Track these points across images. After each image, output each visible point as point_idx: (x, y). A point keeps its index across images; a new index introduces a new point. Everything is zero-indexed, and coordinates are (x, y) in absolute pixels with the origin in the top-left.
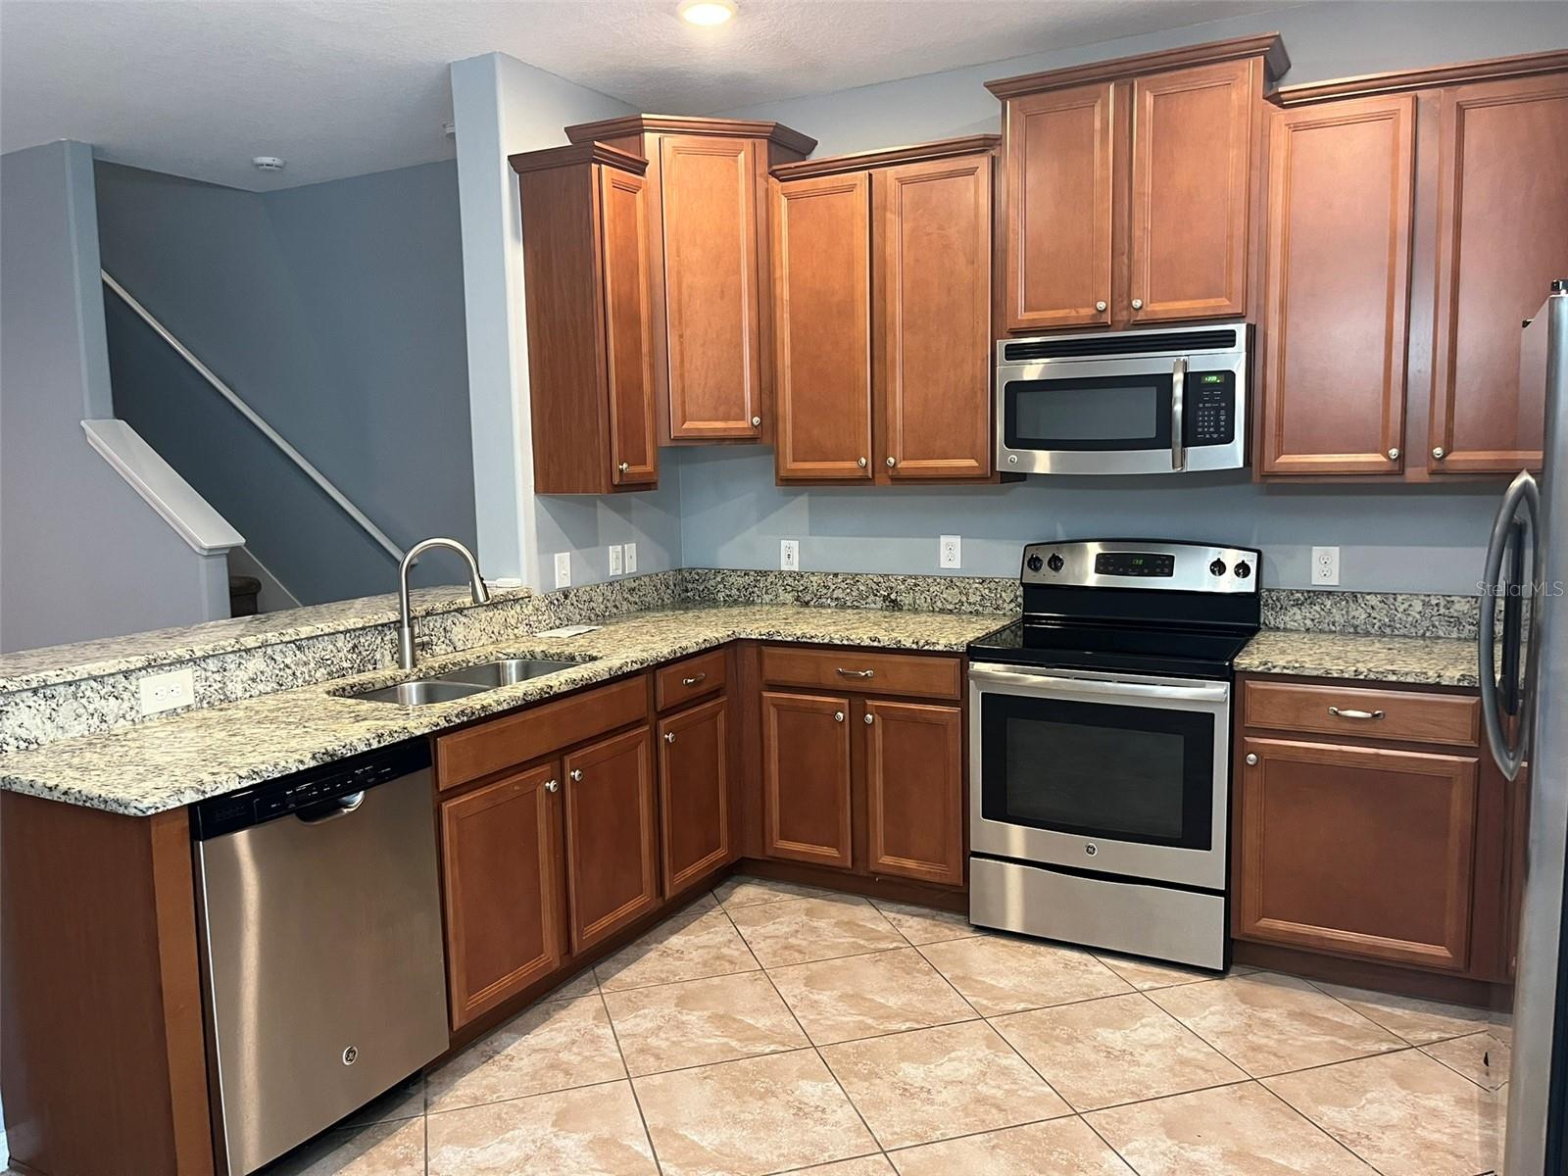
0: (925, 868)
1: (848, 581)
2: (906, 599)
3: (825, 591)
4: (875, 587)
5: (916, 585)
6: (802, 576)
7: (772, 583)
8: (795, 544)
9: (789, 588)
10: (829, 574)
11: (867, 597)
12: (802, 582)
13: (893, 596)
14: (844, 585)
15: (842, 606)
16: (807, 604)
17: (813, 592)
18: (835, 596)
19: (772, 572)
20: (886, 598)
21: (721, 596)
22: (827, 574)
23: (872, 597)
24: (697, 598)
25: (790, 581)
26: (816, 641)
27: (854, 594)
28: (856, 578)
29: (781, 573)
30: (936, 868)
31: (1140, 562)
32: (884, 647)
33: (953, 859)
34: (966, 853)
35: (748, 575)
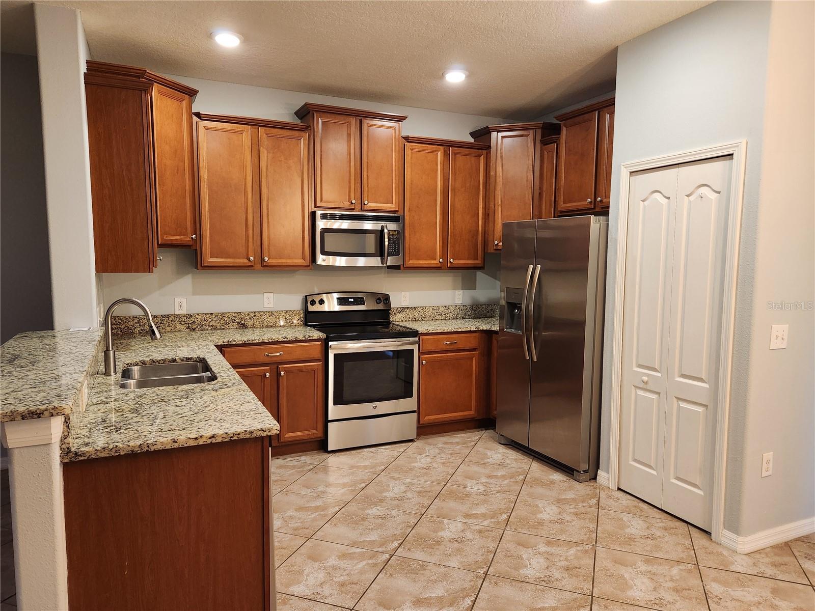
0: (306, 433)
1: (218, 317)
2: (249, 323)
3: (205, 322)
4: (233, 318)
5: (254, 316)
6: (191, 316)
7: (172, 321)
8: (184, 300)
9: (183, 323)
10: (208, 314)
11: (229, 323)
12: (191, 319)
13: (242, 322)
14: (216, 319)
15: (214, 328)
16: (194, 330)
17: (198, 323)
18: (211, 324)
19: (172, 315)
20: (239, 323)
21: (137, 330)
22: (206, 314)
23: (231, 323)
24: (120, 333)
25: (183, 319)
26: (255, 342)
27: (222, 322)
28: (223, 315)
29: (178, 315)
30: (311, 432)
31: (352, 300)
32: (289, 341)
33: (320, 426)
34: (326, 421)
35: (156, 317)
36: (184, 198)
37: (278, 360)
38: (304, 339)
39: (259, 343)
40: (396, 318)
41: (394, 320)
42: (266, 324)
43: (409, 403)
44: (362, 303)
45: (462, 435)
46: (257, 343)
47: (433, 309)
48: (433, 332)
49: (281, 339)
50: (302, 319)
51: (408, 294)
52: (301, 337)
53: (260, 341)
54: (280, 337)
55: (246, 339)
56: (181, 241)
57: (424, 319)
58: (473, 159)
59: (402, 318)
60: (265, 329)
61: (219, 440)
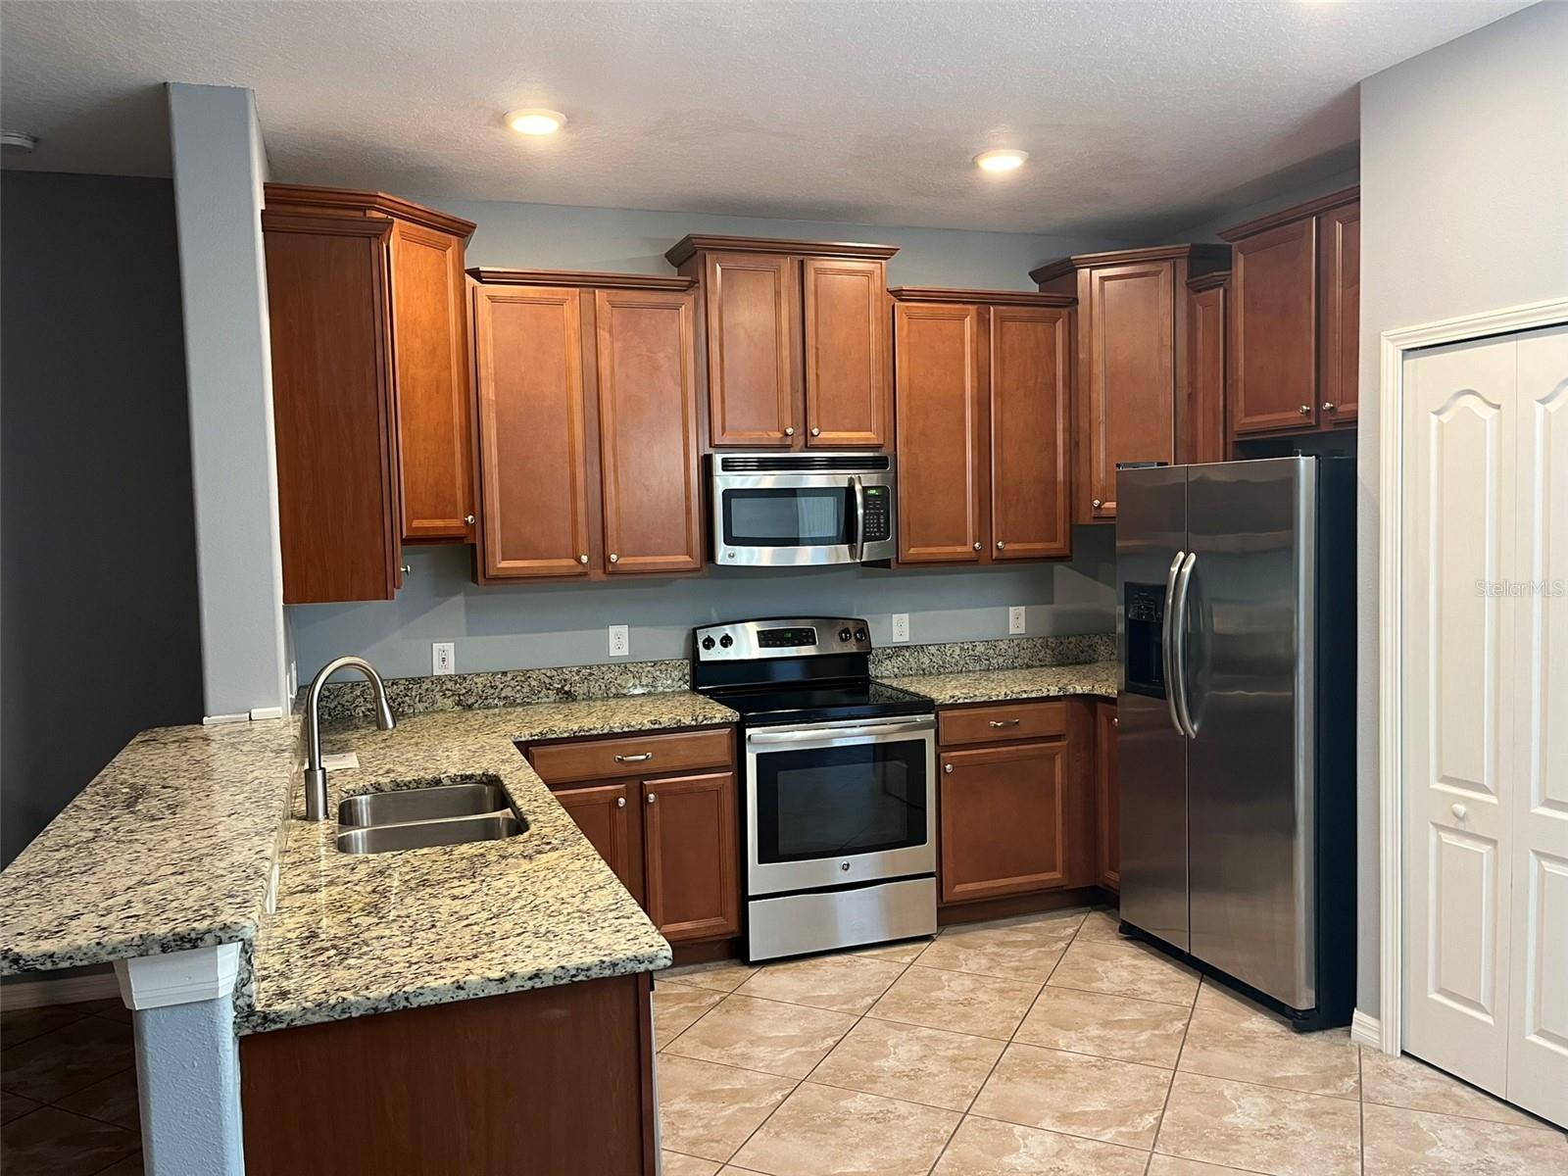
0: (704, 923)
1: (518, 679)
2: (580, 690)
3: (492, 691)
4: (547, 681)
5: (591, 674)
6: (465, 678)
7: (427, 690)
8: (450, 647)
9: (448, 693)
10: (497, 673)
11: (539, 692)
12: (464, 685)
13: (566, 688)
14: (513, 683)
15: (511, 703)
16: (470, 707)
17: (478, 693)
18: (503, 695)
19: (427, 678)
20: (559, 691)
21: (360, 711)
22: (494, 674)
23: (544, 691)
24: (326, 717)
25: (449, 685)
26: (596, 733)
27: (525, 690)
28: (526, 674)
29: (439, 678)
30: (713, 922)
31: (789, 635)
32: (664, 728)
33: (732, 908)
34: (744, 899)
35: (397, 684)
36: (451, 442)
37: (642, 769)
38: (694, 723)
39: (605, 734)
40: (883, 669)
41: (880, 675)
42: (613, 690)
43: (921, 856)
44: (811, 640)
45: (1038, 924)
46: (598, 735)
47: (962, 649)
48: (966, 701)
49: (648, 726)
50: (687, 677)
51: (906, 616)
52: (688, 721)
53: (605, 731)
54: (645, 722)
55: (576, 728)
56: (446, 528)
57: (942, 670)
58: (1040, 327)
59: (895, 669)
60: (612, 703)
61: (549, 982)
